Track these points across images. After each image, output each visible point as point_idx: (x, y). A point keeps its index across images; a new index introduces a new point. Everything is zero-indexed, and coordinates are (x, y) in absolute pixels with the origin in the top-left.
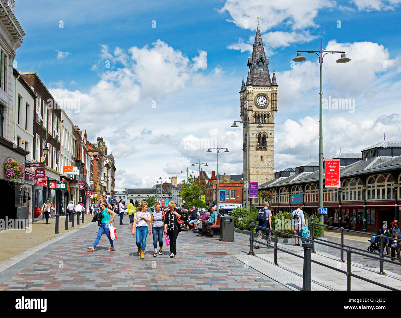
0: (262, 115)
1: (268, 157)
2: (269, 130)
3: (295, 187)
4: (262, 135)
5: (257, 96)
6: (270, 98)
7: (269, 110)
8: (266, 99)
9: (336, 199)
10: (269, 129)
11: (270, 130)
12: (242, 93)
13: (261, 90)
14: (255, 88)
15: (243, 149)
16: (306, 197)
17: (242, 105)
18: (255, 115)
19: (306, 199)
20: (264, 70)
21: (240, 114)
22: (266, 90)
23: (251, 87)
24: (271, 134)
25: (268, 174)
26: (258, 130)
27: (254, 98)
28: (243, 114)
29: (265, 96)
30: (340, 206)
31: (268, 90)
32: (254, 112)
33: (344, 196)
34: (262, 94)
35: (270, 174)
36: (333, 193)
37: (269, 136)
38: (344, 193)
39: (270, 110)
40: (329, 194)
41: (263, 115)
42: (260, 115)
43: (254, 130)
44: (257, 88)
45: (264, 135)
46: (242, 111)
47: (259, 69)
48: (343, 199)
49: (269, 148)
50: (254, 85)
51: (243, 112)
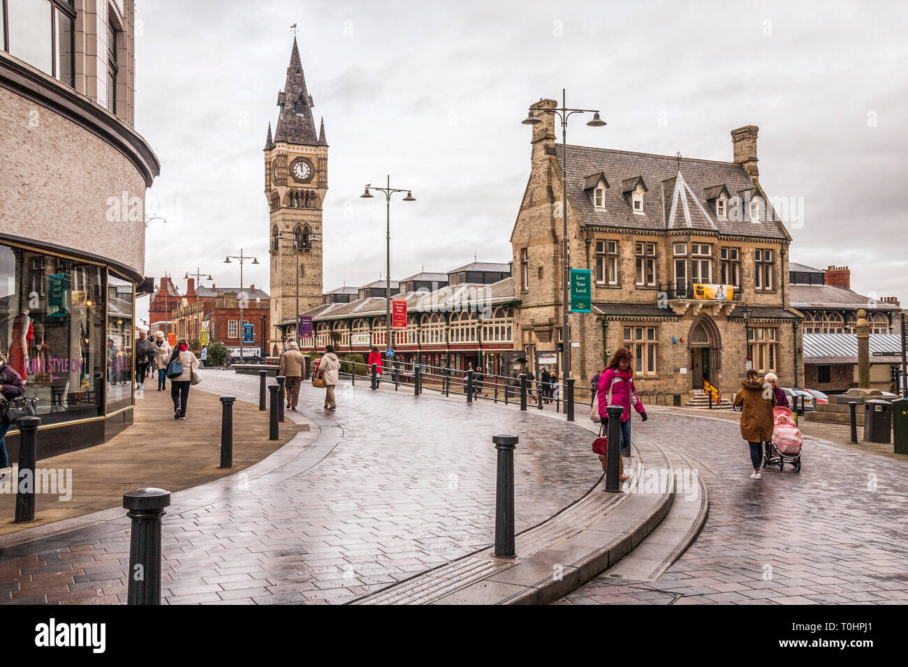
0: (302, 194)
1: (313, 268)
2: (314, 222)
3: (359, 321)
4: (302, 228)
5: (294, 161)
6: (316, 166)
7: (314, 187)
8: (309, 167)
9: (414, 342)
10: (313, 218)
11: (316, 222)
12: (268, 152)
13: (300, 151)
14: (291, 146)
15: (270, 251)
16: (375, 337)
17: (268, 173)
18: (291, 193)
19: (375, 340)
20: (305, 117)
21: (264, 189)
22: (309, 152)
23: (285, 144)
24: (317, 228)
25: (313, 297)
26: (296, 220)
27: (289, 164)
28: (270, 189)
29: (307, 160)
30: (418, 351)
31: (313, 152)
32: (289, 189)
33: (423, 337)
34: (303, 157)
35: (317, 297)
36: (410, 332)
37: (314, 231)
38: (424, 332)
39: (316, 187)
40: (406, 333)
41: (305, 194)
42: (300, 194)
43: (289, 220)
44: (294, 148)
45: (306, 228)
46: (268, 184)
47: (298, 115)
48: (423, 341)
49: (314, 252)
50: (289, 142)
51: (270, 185)
